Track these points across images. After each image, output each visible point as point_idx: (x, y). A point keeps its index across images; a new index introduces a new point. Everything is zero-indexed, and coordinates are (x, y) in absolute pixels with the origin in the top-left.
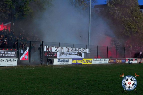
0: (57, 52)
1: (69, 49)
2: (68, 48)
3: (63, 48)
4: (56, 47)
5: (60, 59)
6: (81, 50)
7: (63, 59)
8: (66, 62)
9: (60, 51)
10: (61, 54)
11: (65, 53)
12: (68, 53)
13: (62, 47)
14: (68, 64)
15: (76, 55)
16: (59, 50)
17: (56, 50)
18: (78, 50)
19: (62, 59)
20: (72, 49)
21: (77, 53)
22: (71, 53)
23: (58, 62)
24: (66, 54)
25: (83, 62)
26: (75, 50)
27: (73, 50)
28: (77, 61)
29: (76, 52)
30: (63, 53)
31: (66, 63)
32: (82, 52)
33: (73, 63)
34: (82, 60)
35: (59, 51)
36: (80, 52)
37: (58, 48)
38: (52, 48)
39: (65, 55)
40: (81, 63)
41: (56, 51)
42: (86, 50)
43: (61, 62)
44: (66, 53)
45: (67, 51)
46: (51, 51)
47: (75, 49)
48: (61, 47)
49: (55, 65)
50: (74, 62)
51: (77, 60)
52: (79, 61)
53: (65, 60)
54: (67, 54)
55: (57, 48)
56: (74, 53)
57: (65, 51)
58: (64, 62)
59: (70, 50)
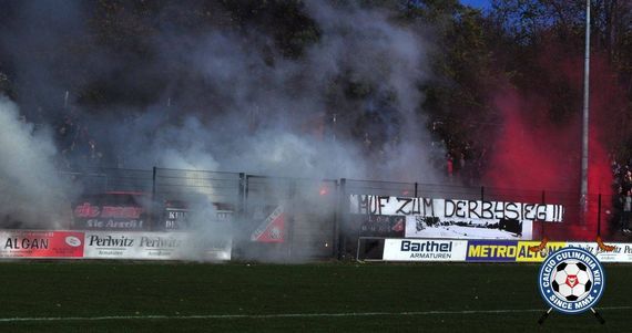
0: (407, 217)
1: (461, 205)
2: (456, 202)
3: (431, 202)
4: (399, 199)
5: (413, 241)
6: (519, 209)
7: (425, 242)
8: (439, 252)
9: (419, 213)
10: (424, 224)
11: (443, 220)
12: (457, 220)
13: (428, 200)
14: (448, 259)
15: (491, 227)
16: (416, 209)
17: (400, 210)
18: (503, 211)
19: (421, 242)
20: (473, 205)
21: (498, 221)
22: (467, 220)
23: (403, 250)
24: (447, 224)
25: (521, 254)
26: (488, 210)
27: (479, 211)
28: (490, 250)
29: (492, 218)
30: (432, 221)
31: (439, 256)
32: (520, 218)
33: (472, 258)
34: (514, 247)
35: (414, 213)
36: (512, 215)
37: (409, 201)
38: (383, 201)
39: (440, 227)
40: (508, 255)
41: (400, 214)
42: (542, 209)
43: (414, 253)
44: (447, 220)
45: (449, 212)
46: (377, 213)
47: (487, 206)
48: (425, 201)
49: (390, 262)
50: (480, 251)
51: (493, 247)
52: (502, 251)
53: (433, 244)
54: (452, 223)
55: (403, 202)
56: (483, 222)
57: (439, 213)
58: (428, 250)
59: (465, 209)
